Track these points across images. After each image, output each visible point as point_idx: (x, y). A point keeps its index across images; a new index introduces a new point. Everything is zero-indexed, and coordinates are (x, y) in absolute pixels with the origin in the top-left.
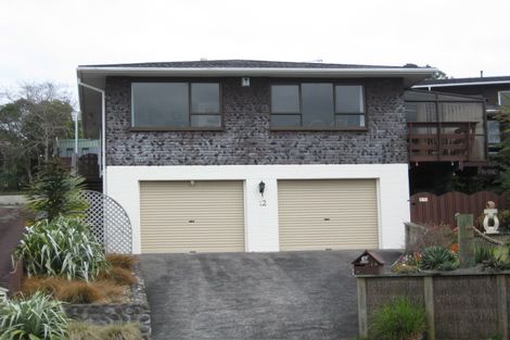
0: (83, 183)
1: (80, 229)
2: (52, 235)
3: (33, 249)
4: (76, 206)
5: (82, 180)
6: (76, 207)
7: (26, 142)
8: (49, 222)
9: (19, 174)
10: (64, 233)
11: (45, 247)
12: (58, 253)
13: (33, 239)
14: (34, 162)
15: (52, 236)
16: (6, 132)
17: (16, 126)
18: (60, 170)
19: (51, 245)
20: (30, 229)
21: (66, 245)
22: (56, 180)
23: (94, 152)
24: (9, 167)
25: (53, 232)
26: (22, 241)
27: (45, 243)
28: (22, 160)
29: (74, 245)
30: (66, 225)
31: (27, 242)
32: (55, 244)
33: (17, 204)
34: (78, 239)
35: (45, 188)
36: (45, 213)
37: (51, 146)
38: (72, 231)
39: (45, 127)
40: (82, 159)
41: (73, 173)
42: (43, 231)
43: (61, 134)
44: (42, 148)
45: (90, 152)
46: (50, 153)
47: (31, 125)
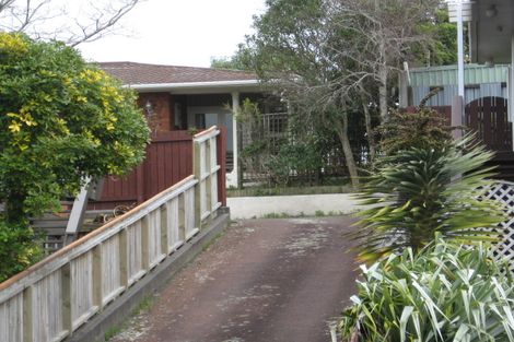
0: (487, 164)
1: (484, 270)
2: (423, 282)
3: (380, 318)
4: (471, 215)
5: (487, 156)
6: (472, 220)
7: (336, 75)
8: (415, 253)
9: (323, 147)
10: (450, 279)
11: (407, 312)
12: (438, 326)
13: (379, 294)
14: (355, 119)
15: (424, 286)
16: (291, 52)
17: (312, 39)
18: (435, 133)
19: (421, 307)
20: (372, 271)
21: (455, 307)
22: (426, 158)
23: (495, 93)
24: (297, 131)
25: (425, 276)
26: (355, 299)
27: (408, 303)
28: (328, 115)
29: (474, 306)
30: (454, 260)
31: (366, 301)
32: (430, 305)
33: (320, 214)
34: (481, 293)
35: (401, 177)
36: (400, 233)
37: (393, 81)
38: (467, 274)
39: (379, 38)
40: (471, 110)
41: (460, 141)
42: (400, 275)
43: (415, 54)
44: (372, 87)
45: (484, 93)
46: (393, 99)
47: (348, 35)
